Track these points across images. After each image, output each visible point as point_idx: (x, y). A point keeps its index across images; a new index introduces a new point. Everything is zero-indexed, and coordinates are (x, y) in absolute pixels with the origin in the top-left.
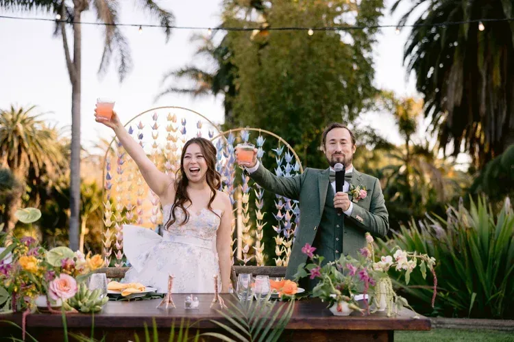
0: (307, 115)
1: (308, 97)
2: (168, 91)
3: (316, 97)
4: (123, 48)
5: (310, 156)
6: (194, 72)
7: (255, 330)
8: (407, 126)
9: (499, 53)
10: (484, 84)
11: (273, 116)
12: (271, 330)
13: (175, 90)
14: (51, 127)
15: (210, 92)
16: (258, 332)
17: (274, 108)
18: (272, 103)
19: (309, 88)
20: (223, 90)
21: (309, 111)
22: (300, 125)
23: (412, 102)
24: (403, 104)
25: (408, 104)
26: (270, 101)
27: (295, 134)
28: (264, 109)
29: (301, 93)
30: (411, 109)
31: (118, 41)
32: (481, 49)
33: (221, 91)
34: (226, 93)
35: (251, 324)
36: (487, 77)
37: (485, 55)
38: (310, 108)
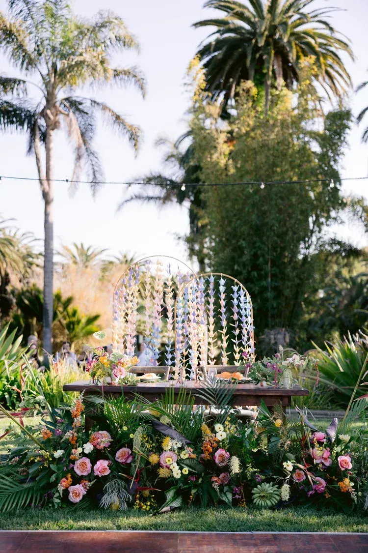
0: (271, 229)
1: (273, 211)
2: (132, 198)
3: (280, 211)
4: (94, 163)
5: (274, 268)
6: (159, 180)
7: (218, 395)
11: (238, 230)
12: (226, 395)
13: (138, 197)
14: (12, 234)
15: (175, 200)
16: (219, 395)
17: (239, 222)
18: (237, 217)
19: (273, 202)
20: (189, 198)
21: (273, 225)
22: (265, 238)
26: (235, 215)
27: (259, 248)
28: (230, 222)
29: (265, 208)
31: (89, 155)
33: (186, 199)
34: (191, 201)
35: (216, 392)
38: (274, 222)
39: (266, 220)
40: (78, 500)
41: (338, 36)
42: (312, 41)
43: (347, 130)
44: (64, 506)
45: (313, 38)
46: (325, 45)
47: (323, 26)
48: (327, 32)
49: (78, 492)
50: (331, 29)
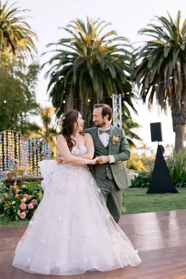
0: (7, 118)
8: (47, 120)
9: (88, 91)
10: (82, 103)
23: (49, 109)
24: (46, 110)
25: (48, 110)
30: (49, 112)
32: (81, 89)
36: (84, 100)
37: (83, 91)
38: (8, 114)
39: (5, 114)
40: (24, 217)
41: (31, 30)
42: (21, 32)
43: (38, 73)
44: (19, 220)
45: (21, 30)
46: (26, 33)
47: (25, 24)
48: (27, 28)
49: (24, 214)
50: (29, 26)
